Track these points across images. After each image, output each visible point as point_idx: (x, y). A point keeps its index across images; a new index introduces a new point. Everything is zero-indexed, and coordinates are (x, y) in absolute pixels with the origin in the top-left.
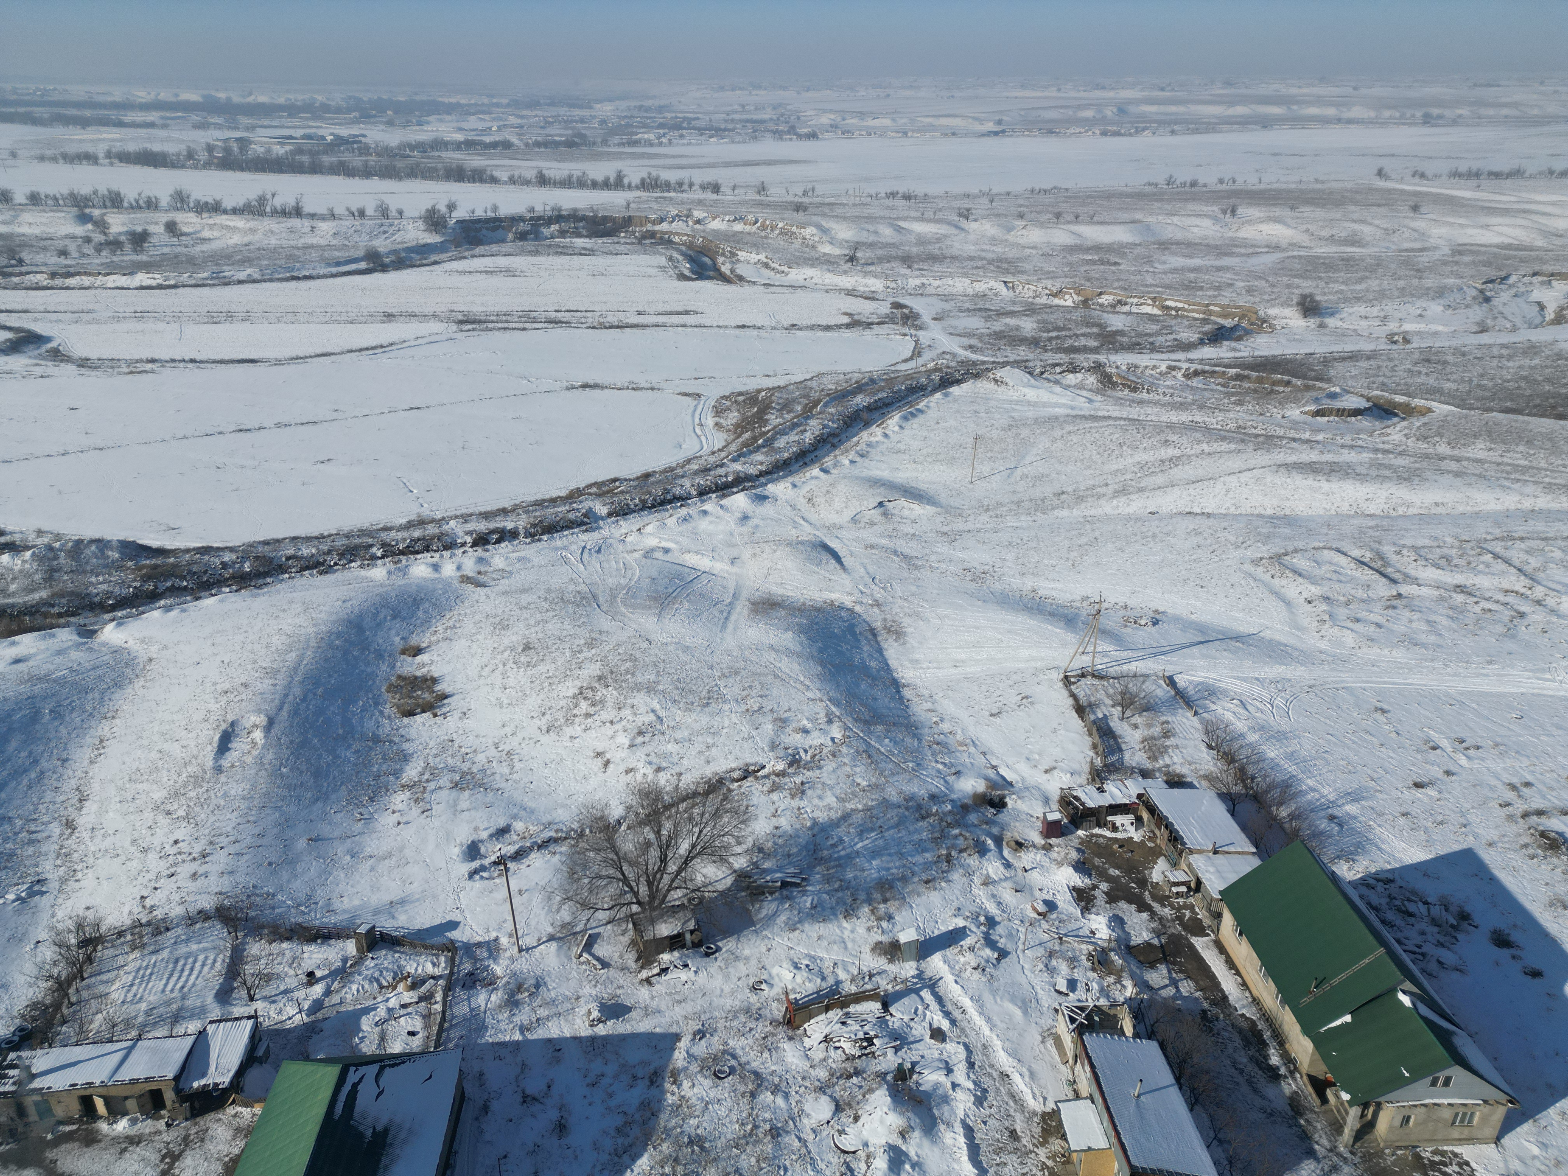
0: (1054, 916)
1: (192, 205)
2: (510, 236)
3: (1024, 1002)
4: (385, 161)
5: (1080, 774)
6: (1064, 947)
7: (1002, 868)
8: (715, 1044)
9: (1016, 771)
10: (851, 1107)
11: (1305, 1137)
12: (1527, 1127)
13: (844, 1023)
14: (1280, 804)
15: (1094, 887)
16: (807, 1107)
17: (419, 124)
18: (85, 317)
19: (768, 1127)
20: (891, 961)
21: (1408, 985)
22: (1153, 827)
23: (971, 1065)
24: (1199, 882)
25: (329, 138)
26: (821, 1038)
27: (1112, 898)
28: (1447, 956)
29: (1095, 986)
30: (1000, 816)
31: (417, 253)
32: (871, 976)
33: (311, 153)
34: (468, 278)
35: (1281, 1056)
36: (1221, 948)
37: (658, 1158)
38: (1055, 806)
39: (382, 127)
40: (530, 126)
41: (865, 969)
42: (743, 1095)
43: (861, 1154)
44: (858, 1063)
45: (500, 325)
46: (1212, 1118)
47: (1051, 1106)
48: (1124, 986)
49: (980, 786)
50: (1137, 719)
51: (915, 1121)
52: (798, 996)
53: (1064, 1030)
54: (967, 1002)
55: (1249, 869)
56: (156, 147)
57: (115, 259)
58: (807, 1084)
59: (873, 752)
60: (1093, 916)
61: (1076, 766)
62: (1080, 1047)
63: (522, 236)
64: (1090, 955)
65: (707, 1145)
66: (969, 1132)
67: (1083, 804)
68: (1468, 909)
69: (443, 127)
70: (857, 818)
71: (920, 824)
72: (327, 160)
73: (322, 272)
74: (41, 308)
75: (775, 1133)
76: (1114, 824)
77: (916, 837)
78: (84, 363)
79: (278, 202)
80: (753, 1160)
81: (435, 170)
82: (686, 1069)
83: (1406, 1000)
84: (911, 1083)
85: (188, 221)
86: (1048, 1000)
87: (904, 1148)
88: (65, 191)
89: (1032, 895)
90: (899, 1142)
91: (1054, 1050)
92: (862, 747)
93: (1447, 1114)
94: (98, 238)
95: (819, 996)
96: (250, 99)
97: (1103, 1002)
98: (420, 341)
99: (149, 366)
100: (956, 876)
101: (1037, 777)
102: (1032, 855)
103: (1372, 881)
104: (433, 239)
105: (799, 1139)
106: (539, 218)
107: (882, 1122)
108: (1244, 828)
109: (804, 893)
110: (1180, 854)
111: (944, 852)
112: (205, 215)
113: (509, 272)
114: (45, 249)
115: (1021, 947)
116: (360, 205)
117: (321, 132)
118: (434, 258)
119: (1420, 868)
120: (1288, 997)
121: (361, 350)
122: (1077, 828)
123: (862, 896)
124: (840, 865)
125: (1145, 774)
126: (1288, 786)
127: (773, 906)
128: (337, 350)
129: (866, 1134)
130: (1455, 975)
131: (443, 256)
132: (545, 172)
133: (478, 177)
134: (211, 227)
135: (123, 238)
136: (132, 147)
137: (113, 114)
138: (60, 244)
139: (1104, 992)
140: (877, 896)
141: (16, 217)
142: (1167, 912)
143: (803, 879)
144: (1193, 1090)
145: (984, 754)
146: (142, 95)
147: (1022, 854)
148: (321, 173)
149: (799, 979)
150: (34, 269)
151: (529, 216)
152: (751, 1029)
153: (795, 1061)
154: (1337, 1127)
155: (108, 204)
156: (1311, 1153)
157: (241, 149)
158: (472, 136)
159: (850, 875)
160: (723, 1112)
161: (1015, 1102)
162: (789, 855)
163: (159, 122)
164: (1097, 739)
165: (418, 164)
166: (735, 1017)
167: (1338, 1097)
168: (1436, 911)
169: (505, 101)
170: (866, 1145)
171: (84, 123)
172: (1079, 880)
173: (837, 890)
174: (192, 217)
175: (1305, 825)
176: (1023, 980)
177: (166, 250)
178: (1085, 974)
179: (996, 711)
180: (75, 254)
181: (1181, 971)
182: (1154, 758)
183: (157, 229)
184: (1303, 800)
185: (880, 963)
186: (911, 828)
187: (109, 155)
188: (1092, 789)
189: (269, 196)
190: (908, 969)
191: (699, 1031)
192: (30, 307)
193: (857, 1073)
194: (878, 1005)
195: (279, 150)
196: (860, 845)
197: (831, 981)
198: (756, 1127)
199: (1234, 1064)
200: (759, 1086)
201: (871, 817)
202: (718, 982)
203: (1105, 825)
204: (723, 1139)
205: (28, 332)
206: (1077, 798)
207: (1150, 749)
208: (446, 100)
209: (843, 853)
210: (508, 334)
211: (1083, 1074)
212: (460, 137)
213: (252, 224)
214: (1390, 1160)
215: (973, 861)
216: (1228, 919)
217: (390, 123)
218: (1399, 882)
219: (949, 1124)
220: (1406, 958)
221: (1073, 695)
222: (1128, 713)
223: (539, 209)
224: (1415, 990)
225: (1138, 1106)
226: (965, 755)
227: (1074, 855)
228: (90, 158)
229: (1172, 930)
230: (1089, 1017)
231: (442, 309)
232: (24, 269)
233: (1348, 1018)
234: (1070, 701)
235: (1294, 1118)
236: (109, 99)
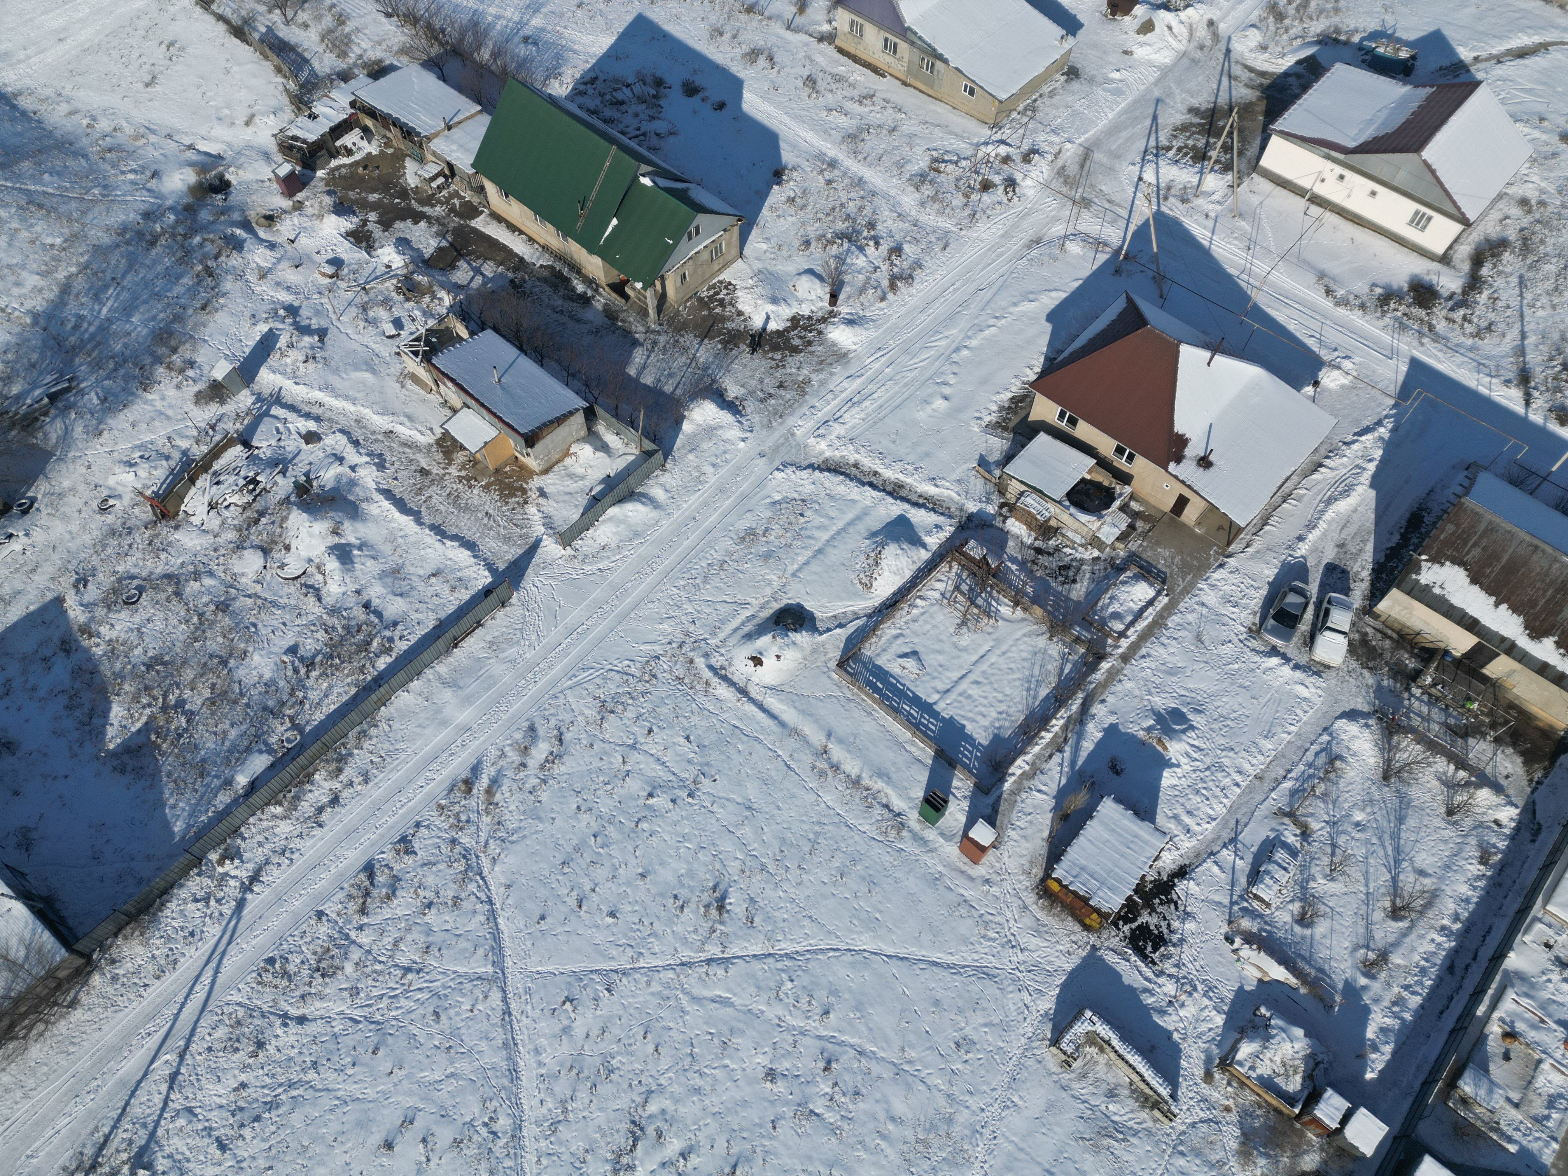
0: (346, 271)
3: (366, 363)
5: (282, 109)
6: (372, 294)
7: (268, 252)
8: (104, 580)
9: (215, 140)
10: (276, 543)
11: (627, 333)
12: (755, 232)
13: (218, 483)
14: (479, 47)
15: (365, 222)
16: (236, 569)
19: (213, 607)
20: (222, 402)
21: (644, 168)
22: (383, 131)
23: (356, 443)
24: (450, 166)
26: (206, 509)
27: (386, 224)
28: (660, 126)
29: (417, 313)
30: (231, 198)
32: (213, 427)
35: (583, 282)
36: (497, 218)
37: (128, 699)
38: (279, 158)
41: (203, 425)
42: (168, 600)
43: (312, 570)
44: (257, 506)
46: (559, 362)
47: (439, 432)
48: (440, 299)
49: (190, 177)
50: (303, 16)
51: (338, 516)
52: (155, 488)
53: (414, 365)
54: (318, 395)
55: (484, 130)
58: (223, 552)
59: (40, 199)
60: (379, 251)
61: (274, 103)
62: (434, 372)
64: (398, 288)
65: (167, 658)
66: (388, 494)
67: (304, 141)
68: (659, 74)
70: (80, 283)
71: (154, 252)
75: (223, 607)
76: (346, 147)
77: (159, 268)
80: (220, 639)
82: (92, 619)
83: (646, 181)
84: (315, 490)
86: (385, 349)
87: (343, 541)
89: (313, 262)
90: (337, 540)
91: (416, 388)
92: (23, 200)
93: (706, 256)
95: (175, 476)
97: (431, 323)
100: (228, 285)
101: (241, 136)
102: (288, 222)
103: (582, 87)
105: (249, 596)
107: (311, 535)
108: (460, 89)
109: (82, 393)
110: (421, 146)
111: (200, 268)
115: (334, 317)
119: (613, 54)
120: (566, 230)
122: (314, 170)
123: (148, 360)
124: (99, 343)
125: (345, 76)
126: (476, 24)
127: (59, 424)
129: (304, 553)
130: (672, 139)
139: (428, 314)
140: (162, 351)
142: (438, 211)
143: (70, 380)
144: (535, 350)
145: (169, 136)
147: (278, 226)
149: (142, 473)
152: (130, 546)
153: (196, 542)
154: (644, 312)
156: (635, 343)
159: (118, 347)
160: (160, 625)
161: (410, 447)
162: (33, 366)
164: (277, 61)
166: (105, 546)
167: (634, 289)
168: (638, 88)
170: (310, 561)
172: (347, 224)
173: (115, 370)
175: (508, 59)
176: (355, 346)
178: (404, 308)
179: (147, 78)
181: (478, 258)
182: (343, 55)
184: (494, 33)
185: (213, 410)
186: (148, 262)
188: (303, 120)
190: (244, 399)
191: (78, 581)
193: (261, 514)
194: (239, 448)
196: (105, 310)
197: (176, 455)
198: (201, 615)
199: (554, 310)
200: (178, 583)
201: (95, 274)
202: (58, 529)
203: (338, 153)
204: (178, 644)
206: (295, 138)
207: (334, 45)
209: (92, 329)
211: (449, 392)
214: (684, 313)
215: (235, 261)
216: (491, 188)
218: (602, 77)
219: (368, 500)
220: (633, 144)
221: (220, 18)
222: (290, 14)
224: (650, 169)
225: (503, 388)
226: (150, 148)
227: (328, 200)
229: (453, 225)
230: (428, 343)
233: (615, 222)
234: (222, 27)
235: (614, 324)
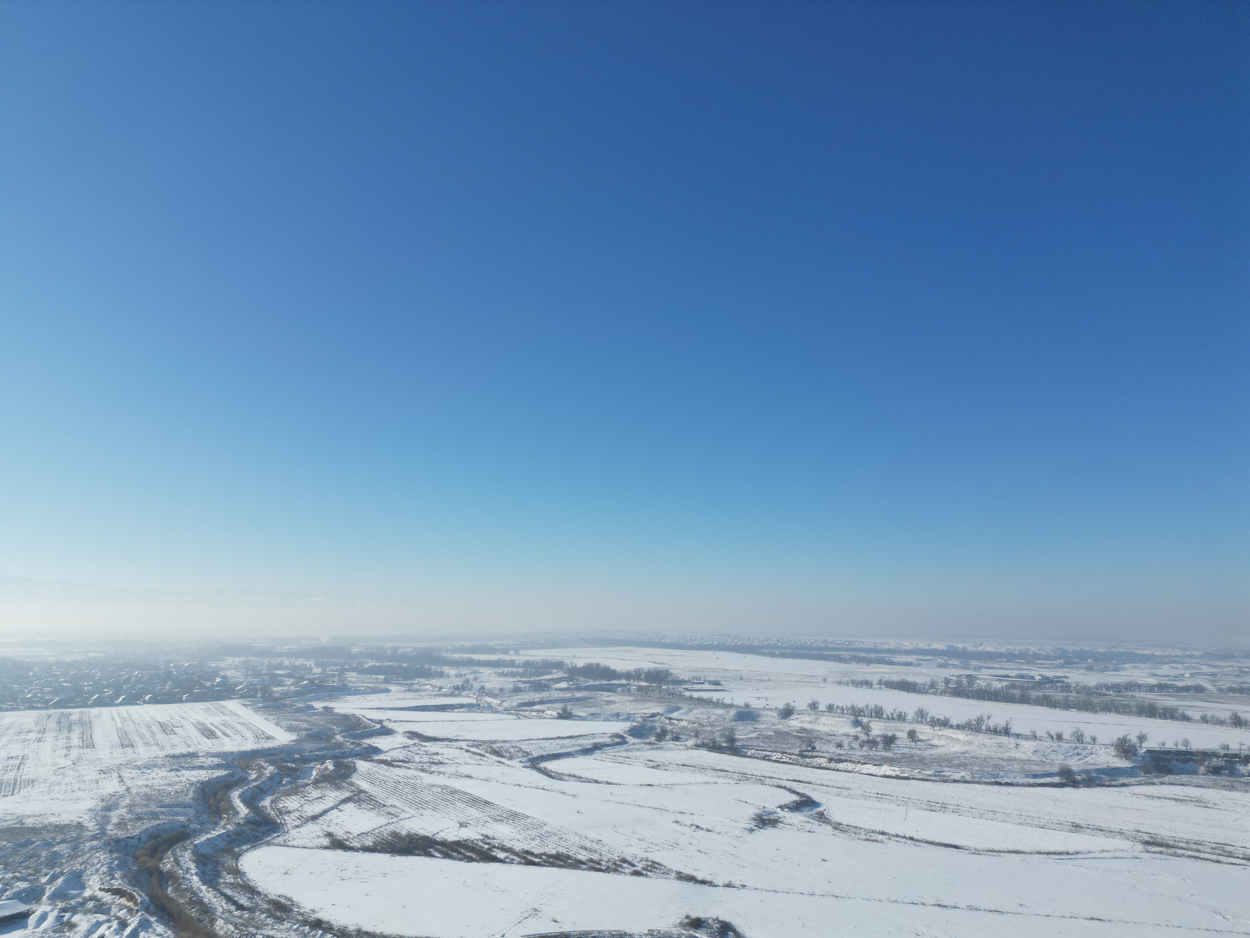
1: (928, 720)
2: (1202, 769)
4: (1083, 697)
17: (1115, 670)
18: (845, 792)
25: (1038, 678)
31: (1107, 774)
33: (1022, 688)
34: (1156, 803)
39: (1082, 671)
40: (1224, 674)
45: (1190, 853)
56: (911, 679)
57: (871, 753)
63: (1216, 771)
69: (1137, 673)
72: (1034, 694)
73: (1021, 781)
74: (819, 782)
78: (837, 826)
79: (992, 723)
81: (1128, 706)
85: (924, 731)
88: (849, 705)
94: (863, 737)
96: (980, 649)
98: (1104, 855)
99: (880, 837)
104: (1123, 764)
106: (1235, 756)
112: (937, 728)
113: (1200, 802)
114: (829, 741)
116: (1059, 731)
117: (1031, 673)
118: (1122, 780)
121: (1048, 853)
128: (1027, 850)
131: (1132, 780)
132: (1239, 714)
133: (1169, 714)
134: (940, 737)
135: (878, 739)
136: (895, 678)
137: (887, 656)
138: (838, 739)
141: (817, 719)
146: (908, 645)
148: (1029, 703)
150: (820, 754)
151: (1222, 752)
155: (873, 715)
157: (969, 683)
158: (1164, 681)
163: (915, 662)
165: (1112, 701)
169: (1198, 653)
171: (869, 661)
174: (927, 729)
177: (906, 751)
180: (846, 747)
183: (902, 735)
187: (880, 683)
189: (985, 718)
192: (813, 780)
195: (997, 685)
205: (808, 797)
208: (1141, 652)
210: (1199, 863)
212: (1153, 681)
213: (970, 738)
217: (1090, 669)
223: (1234, 747)
228: (868, 684)
231: (1128, 827)
232: (814, 754)
236: (886, 647)
